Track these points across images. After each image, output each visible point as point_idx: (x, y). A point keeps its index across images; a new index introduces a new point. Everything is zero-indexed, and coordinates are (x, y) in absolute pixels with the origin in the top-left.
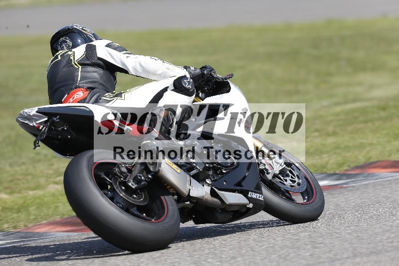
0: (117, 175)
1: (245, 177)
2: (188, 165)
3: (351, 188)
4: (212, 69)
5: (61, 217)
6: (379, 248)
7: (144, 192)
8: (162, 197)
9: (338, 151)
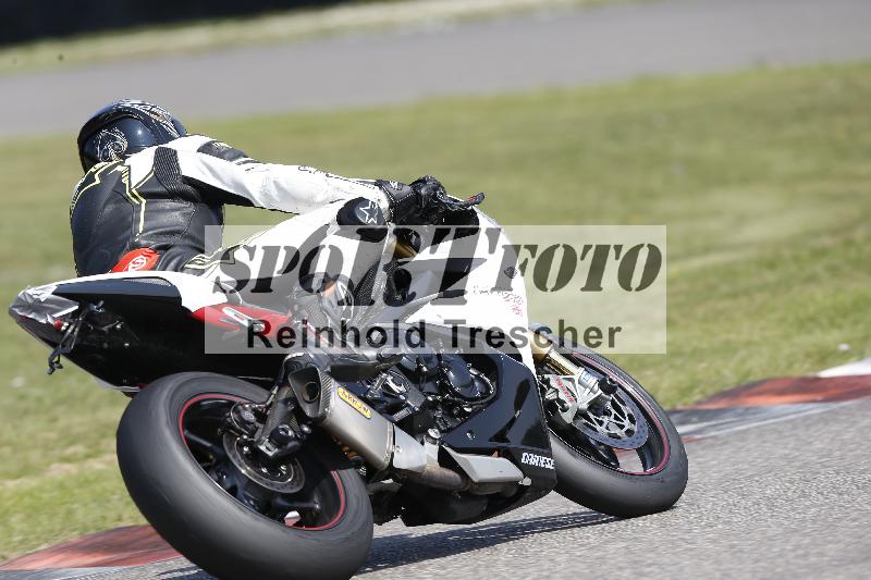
0: (233, 428)
1: (513, 420)
2: (389, 400)
3: (710, 441)
4: (438, 186)
5: (81, 534)
6: (779, 570)
7: (294, 464)
8: (334, 473)
9: (678, 361)
